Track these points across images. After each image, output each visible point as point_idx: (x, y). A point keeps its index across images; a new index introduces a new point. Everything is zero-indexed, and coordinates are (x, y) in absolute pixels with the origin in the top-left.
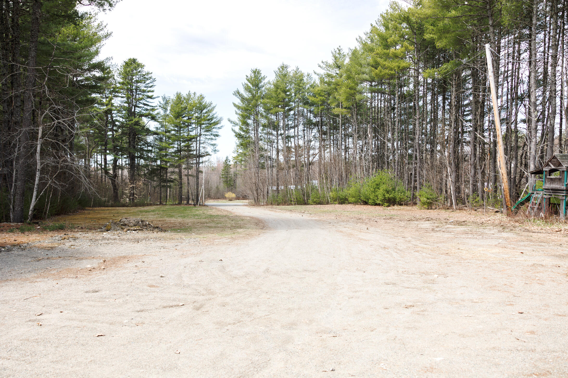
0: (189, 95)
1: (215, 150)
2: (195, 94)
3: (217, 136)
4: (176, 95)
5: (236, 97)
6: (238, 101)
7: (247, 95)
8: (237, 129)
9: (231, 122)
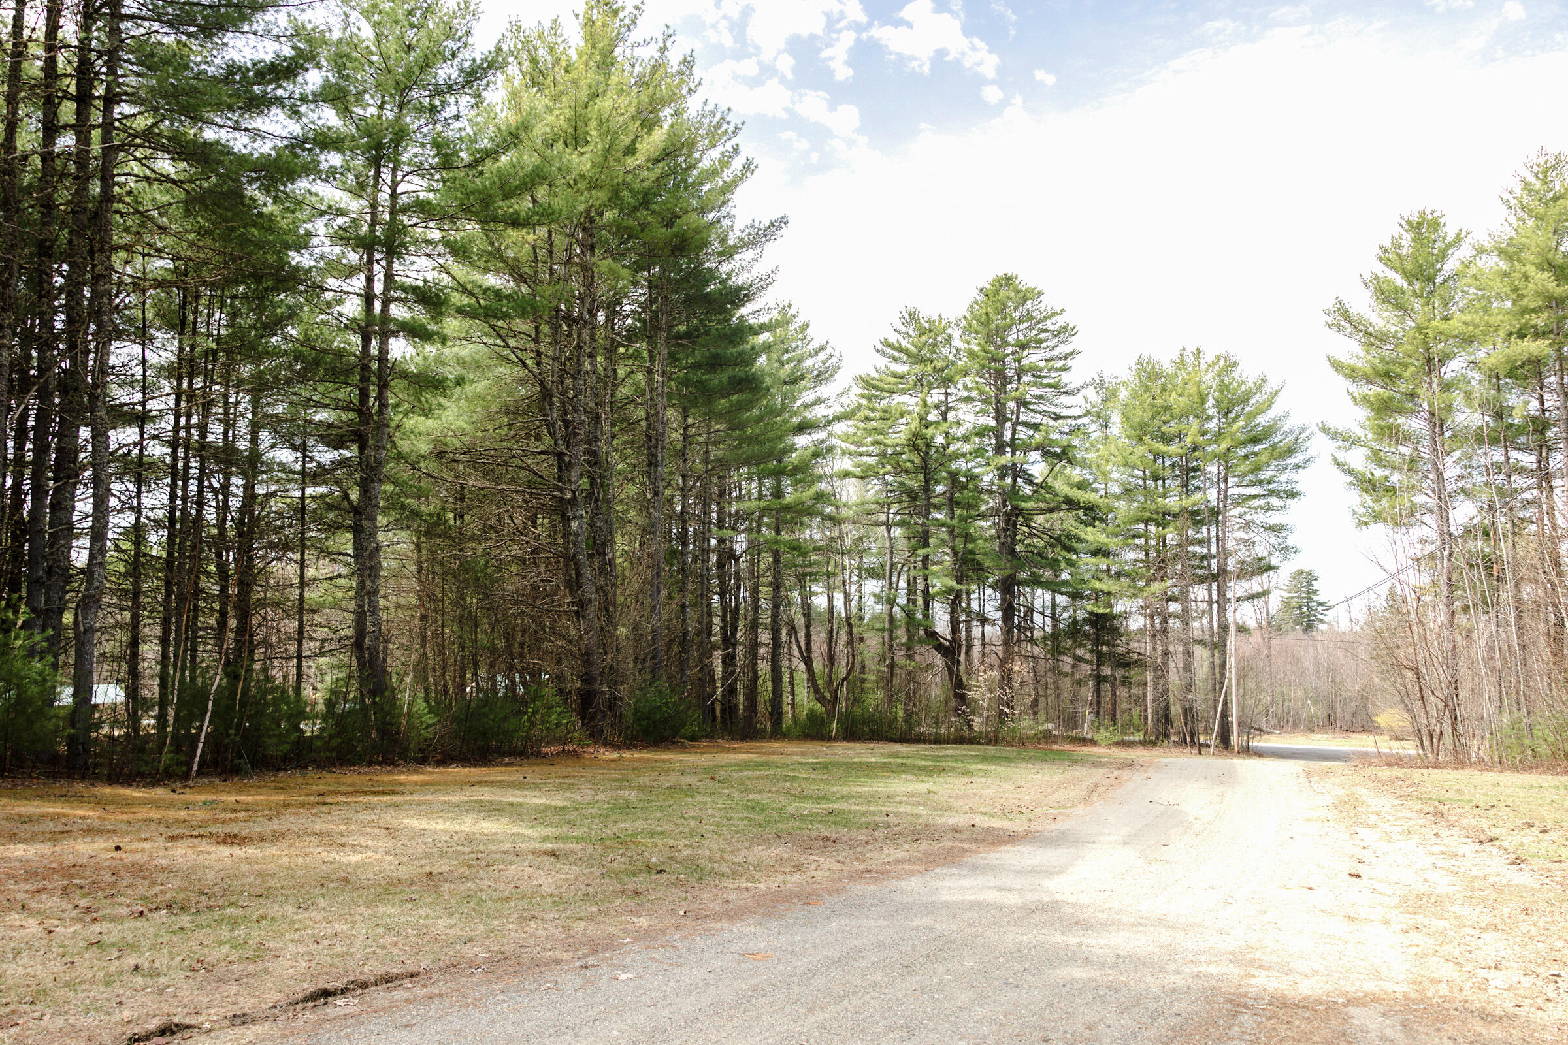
0: (1181, 363)
1: (1286, 549)
2: (1198, 353)
3: (1292, 495)
4: (1134, 367)
5: (1340, 336)
6: (1350, 349)
7: (1380, 318)
8: (1357, 458)
9: (1334, 435)
